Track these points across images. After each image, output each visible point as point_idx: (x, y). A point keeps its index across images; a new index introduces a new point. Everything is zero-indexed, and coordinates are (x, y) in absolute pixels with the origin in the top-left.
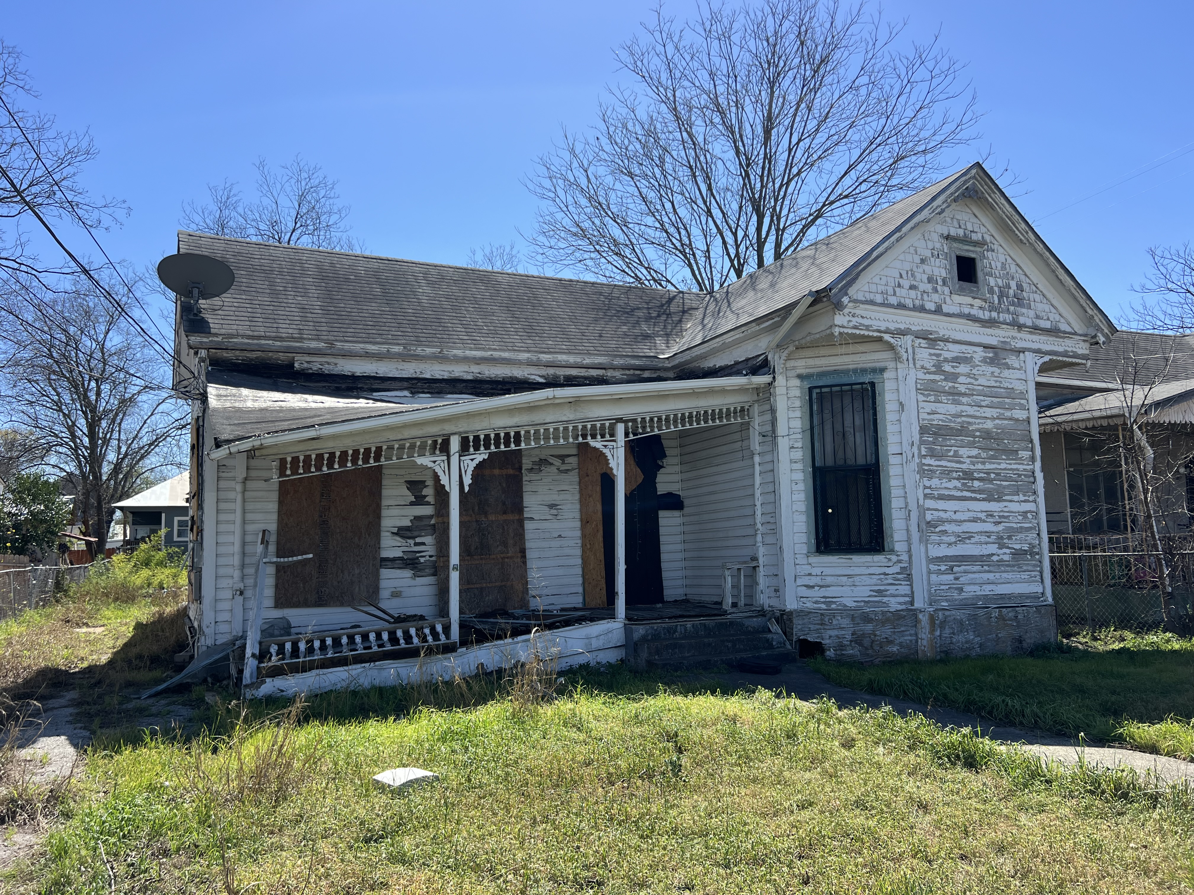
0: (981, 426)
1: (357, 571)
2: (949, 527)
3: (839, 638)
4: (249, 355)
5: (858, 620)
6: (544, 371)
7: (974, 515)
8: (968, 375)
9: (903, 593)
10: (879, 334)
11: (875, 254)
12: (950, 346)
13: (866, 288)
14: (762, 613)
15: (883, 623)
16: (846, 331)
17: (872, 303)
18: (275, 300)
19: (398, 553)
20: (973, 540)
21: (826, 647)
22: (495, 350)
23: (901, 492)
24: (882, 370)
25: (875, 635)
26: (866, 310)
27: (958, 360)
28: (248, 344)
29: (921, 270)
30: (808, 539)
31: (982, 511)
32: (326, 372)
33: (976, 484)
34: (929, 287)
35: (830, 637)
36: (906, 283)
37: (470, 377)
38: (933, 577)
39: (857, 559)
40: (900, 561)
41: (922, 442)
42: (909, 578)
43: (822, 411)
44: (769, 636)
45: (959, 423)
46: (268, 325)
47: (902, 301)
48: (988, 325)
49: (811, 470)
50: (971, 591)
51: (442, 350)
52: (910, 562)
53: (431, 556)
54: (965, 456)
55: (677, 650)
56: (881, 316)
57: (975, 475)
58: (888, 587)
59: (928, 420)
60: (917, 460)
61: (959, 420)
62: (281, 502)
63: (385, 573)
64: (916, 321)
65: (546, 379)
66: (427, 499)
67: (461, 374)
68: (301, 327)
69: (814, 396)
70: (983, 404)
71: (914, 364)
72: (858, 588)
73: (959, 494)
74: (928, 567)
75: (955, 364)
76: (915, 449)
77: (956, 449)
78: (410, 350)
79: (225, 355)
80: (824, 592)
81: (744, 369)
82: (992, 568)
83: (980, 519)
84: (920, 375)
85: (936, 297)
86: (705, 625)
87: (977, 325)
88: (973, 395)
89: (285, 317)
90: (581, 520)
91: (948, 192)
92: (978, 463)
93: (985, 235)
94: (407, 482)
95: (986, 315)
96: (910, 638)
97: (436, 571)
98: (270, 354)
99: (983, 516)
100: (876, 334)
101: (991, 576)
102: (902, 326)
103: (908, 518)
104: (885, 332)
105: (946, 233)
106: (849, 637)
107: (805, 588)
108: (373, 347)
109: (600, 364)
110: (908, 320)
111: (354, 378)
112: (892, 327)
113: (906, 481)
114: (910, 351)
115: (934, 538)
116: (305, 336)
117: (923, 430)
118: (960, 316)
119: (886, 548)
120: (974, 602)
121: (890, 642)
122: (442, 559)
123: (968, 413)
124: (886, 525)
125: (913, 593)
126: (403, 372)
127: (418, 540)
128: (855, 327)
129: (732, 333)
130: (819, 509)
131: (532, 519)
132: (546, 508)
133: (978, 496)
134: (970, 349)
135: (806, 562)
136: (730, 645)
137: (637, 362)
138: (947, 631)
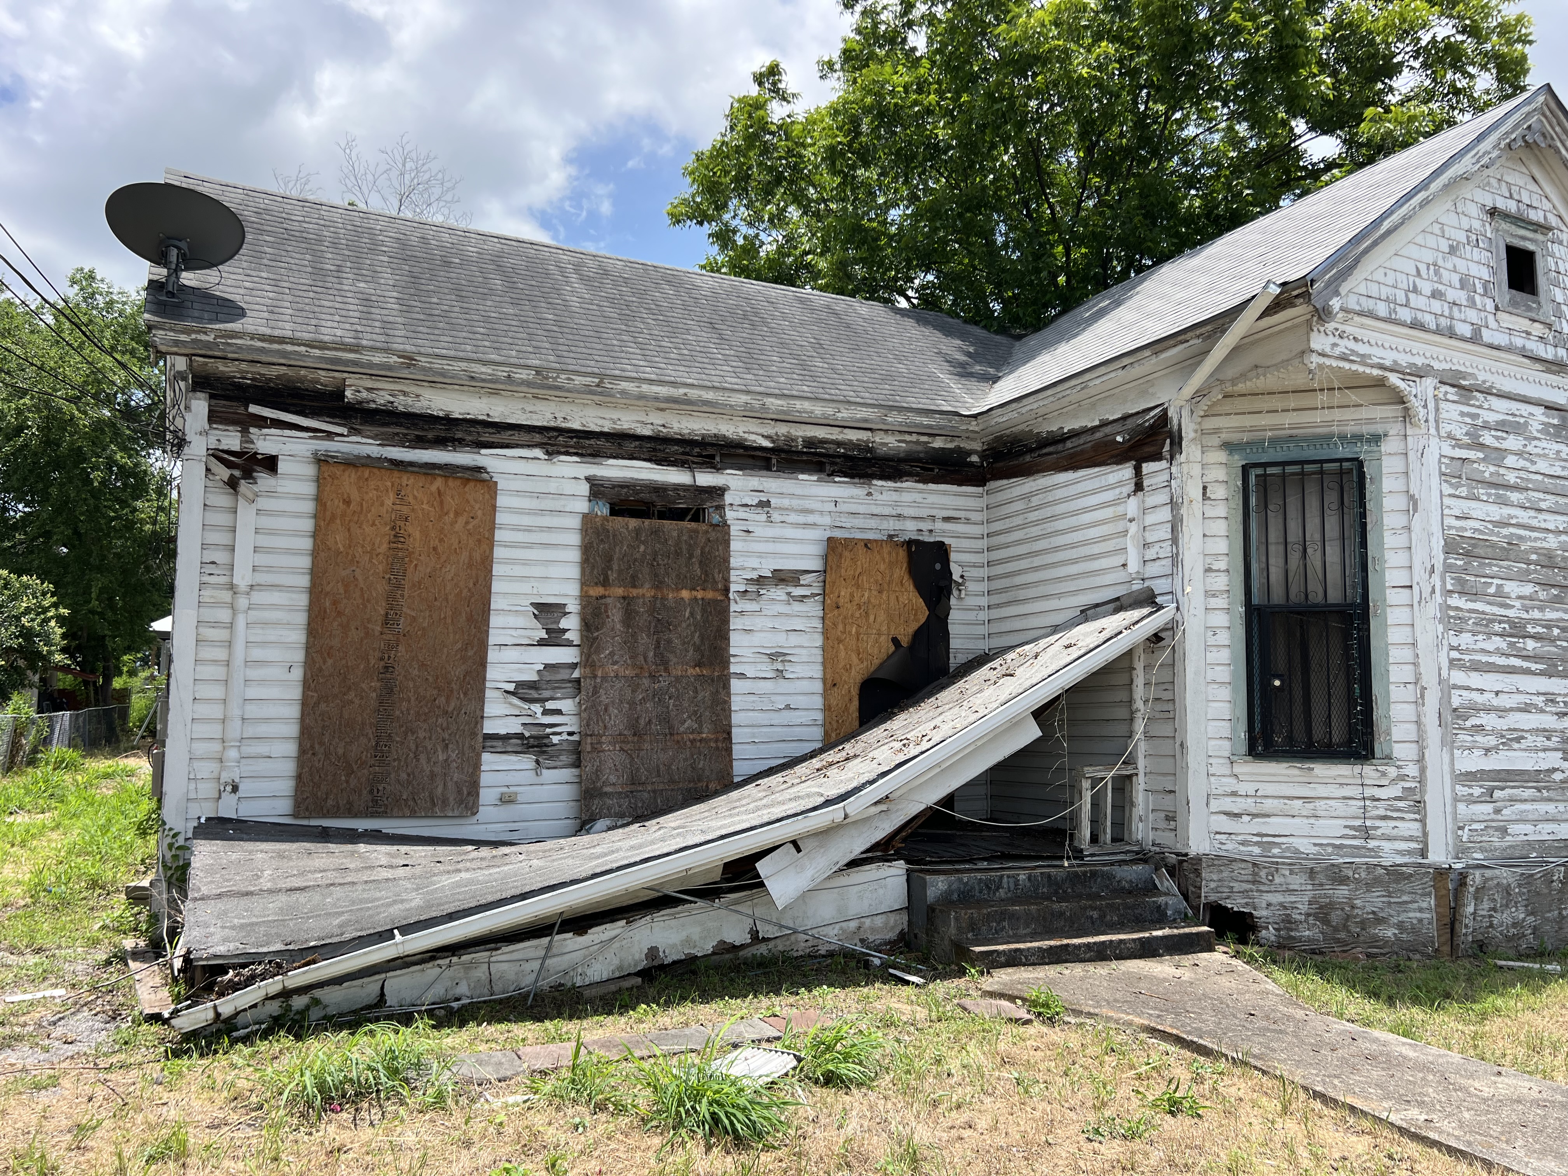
0: (1538, 544)
1: (442, 757)
2: (1488, 720)
3: (1285, 908)
4: (264, 370)
5: (1321, 878)
6: (770, 429)
7: (1525, 699)
8: (1520, 454)
9: (1407, 834)
10: (1380, 372)
11: (1386, 225)
12: (1495, 402)
13: (1362, 289)
14: (1142, 857)
15: (1369, 886)
16: (1327, 362)
17: (1370, 315)
18: (320, 284)
19: (513, 726)
20: (1524, 744)
21: (1261, 922)
22: (692, 386)
23: (1407, 654)
24: (1376, 439)
25: (1353, 907)
26: (1362, 326)
27: (1504, 427)
28: (262, 350)
29: (1450, 266)
30: (1234, 730)
31: (1539, 694)
32: (401, 408)
33: (1531, 644)
34: (1461, 296)
35: (1269, 905)
36: (1426, 288)
37: (647, 432)
38: (1461, 807)
39: (1322, 770)
40: (1403, 778)
41: (1448, 568)
42: (1419, 806)
43: (1266, 507)
44: (1162, 900)
45: (1505, 537)
46: (300, 320)
47: (1419, 315)
48: (1554, 368)
49: (1242, 610)
50: (1520, 832)
51: (601, 381)
52: (1422, 780)
53: (570, 734)
54: (1513, 595)
55: (1005, 924)
56: (1389, 340)
57: (1529, 628)
58: (1378, 823)
59: (1457, 529)
60: (1438, 598)
61: (1505, 531)
62: (312, 631)
63: (489, 760)
64: (1442, 352)
65: (773, 442)
66: (567, 635)
67: (633, 426)
68: (359, 328)
69: (1252, 479)
70: (1543, 505)
71: (1437, 429)
72: (1322, 821)
73: (1502, 661)
74: (1453, 790)
75: (1499, 434)
76: (1436, 579)
77: (1500, 582)
78: (547, 378)
79: (222, 368)
80: (1258, 826)
81: (1118, 433)
82: (1552, 794)
83: (1536, 706)
84: (1448, 451)
85: (1472, 315)
86: (1049, 876)
87: (1538, 366)
88: (1527, 489)
89: (332, 311)
90: (824, 680)
91: (1503, 129)
92: (1533, 608)
93: (1549, 215)
94: (536, 605)
95: (1548, 353)
96: (1418, 915)
97: (579, 759)
98: (303, 372)
99: (1539, 701)
100: (1376, 372)
101: (1550, 807)
102: (1419, 361)
103: (1420, 701)
104: (1392, 371)
105: (1490, 204)
106: (1304, 908)
107: (1224, 817)
108: (484, 369)
109: (866, 420)
110: (1431, 350)
111: (449, 421)
112: (1403, 360)
113: (1418, 634)
114: (1431, 405)
115: (1464, 738)
116: (364, 342)
117: (1450, 547)
118: (1509, 349)
119: (1377, 755)
120: (1524, 852)
121: (1380, 921)
122: (589, 740)
123: (1520, 520)
124: (1378, 713)
125: (1425, 834)
126: (534, 416)
127: (550, 705)
128: (1343, 358)
129: (1102, 370)
130: (1256, 679)
131: (742, 676)
132: (766, 659)
133: (1534, 667)
134: (1525, 409)
135: (1228, 772)
136: (1095, 914)
137: (925, 421)
138: (1486, 905)
